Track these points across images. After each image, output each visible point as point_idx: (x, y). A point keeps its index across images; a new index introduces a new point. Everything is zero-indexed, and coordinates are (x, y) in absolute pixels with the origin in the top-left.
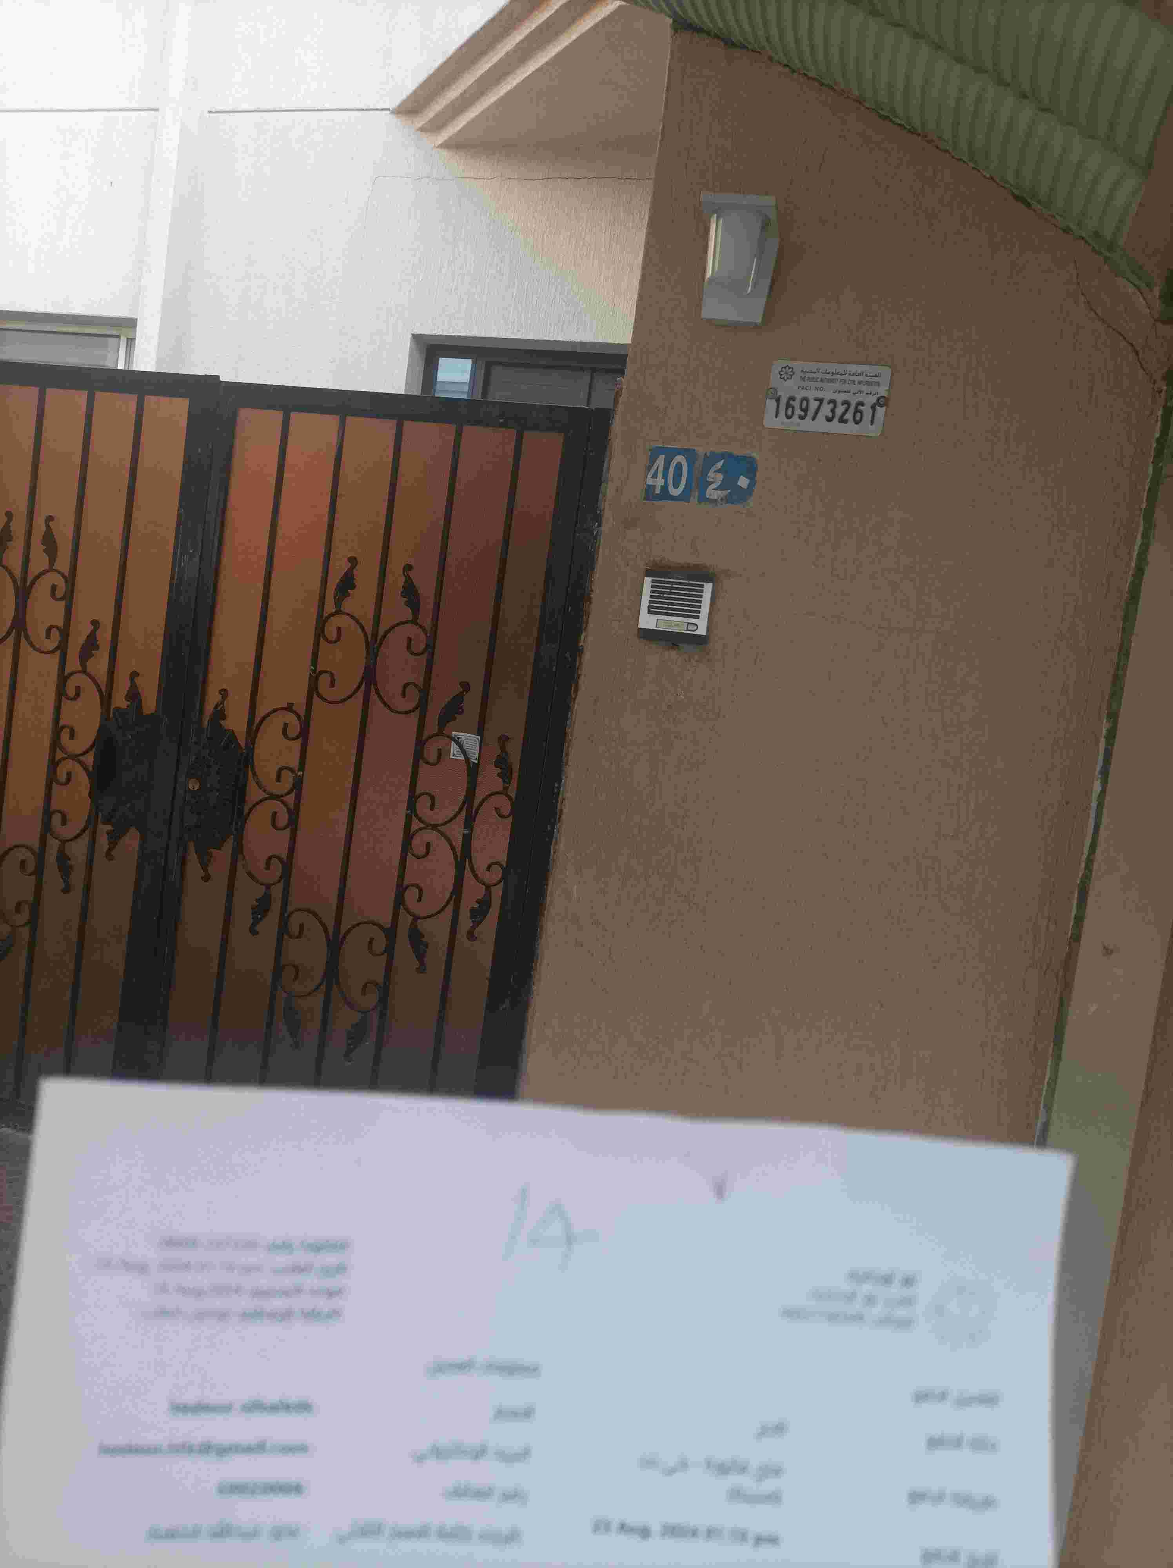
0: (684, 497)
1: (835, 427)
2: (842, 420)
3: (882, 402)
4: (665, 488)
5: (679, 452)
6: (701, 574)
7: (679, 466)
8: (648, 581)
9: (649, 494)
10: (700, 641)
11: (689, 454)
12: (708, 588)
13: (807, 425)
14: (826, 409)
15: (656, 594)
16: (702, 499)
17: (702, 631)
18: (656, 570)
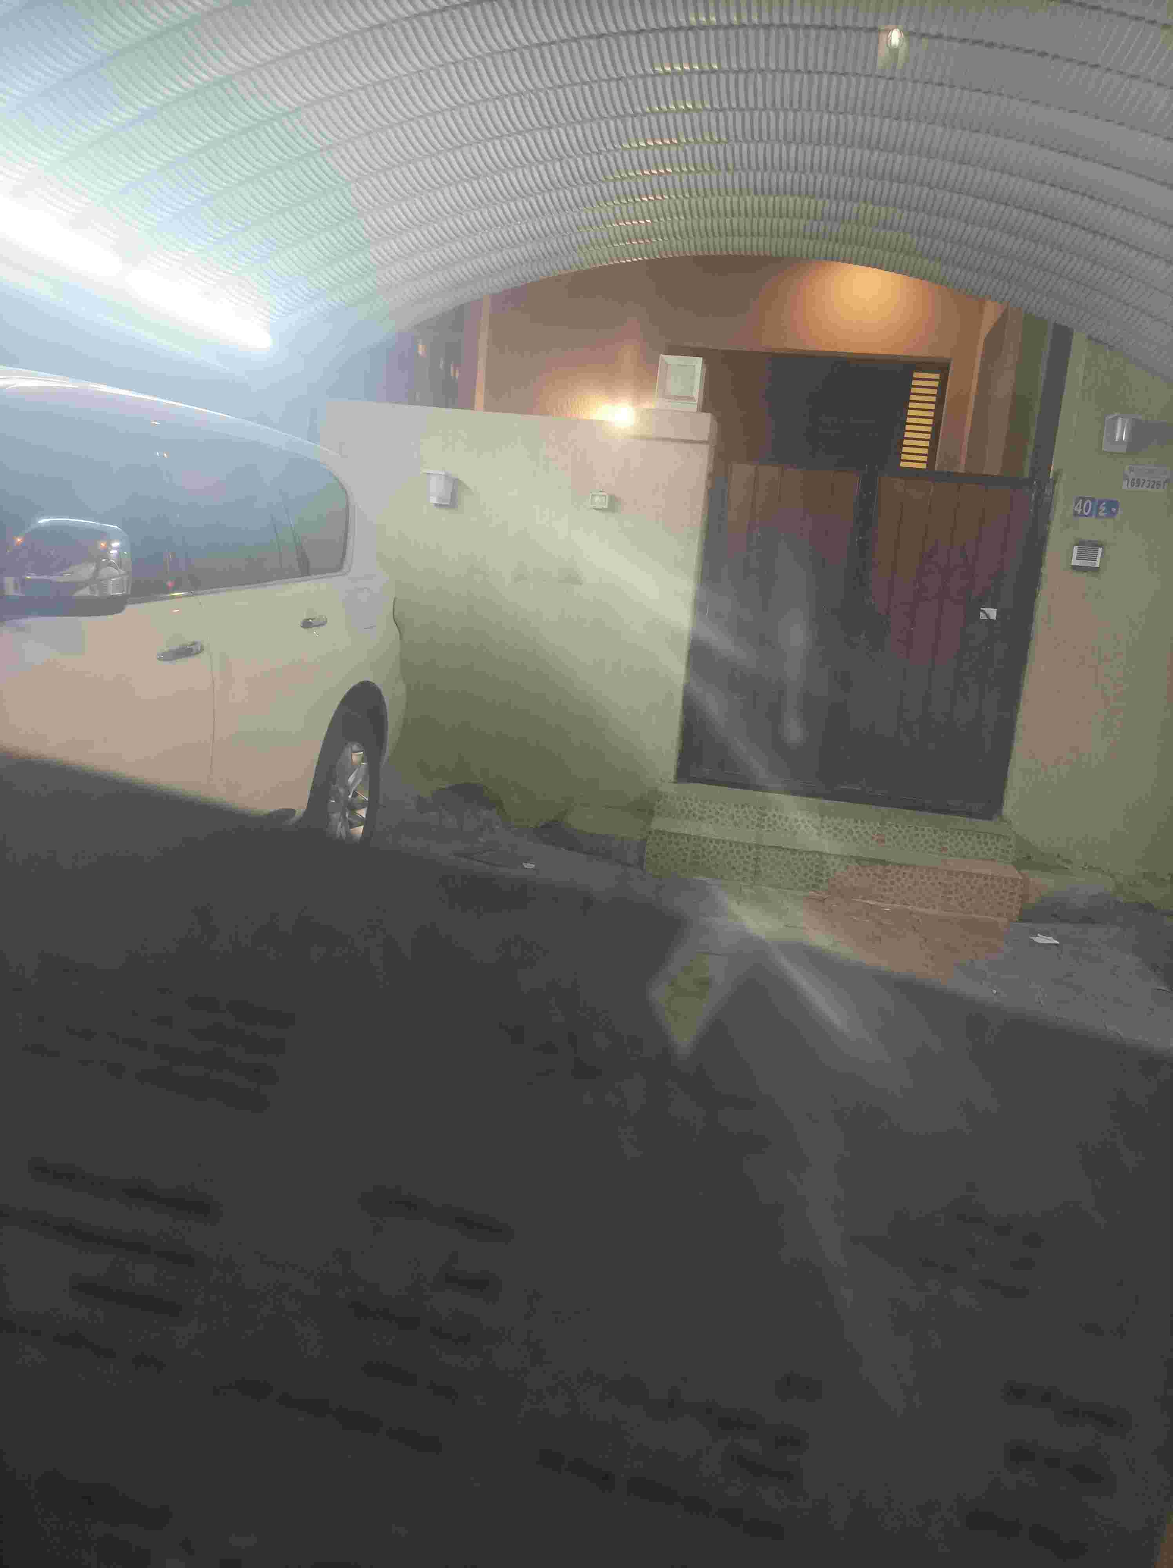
0: (1090, 515)
1: (1149, 490)
2: (1153, 487)
3: (1167, 481)
4: (1082, 512)
5: (1089, 498)
6: (1096, 545)
7: (1088, 504)
8: (1076, 548)
9: (1075, 514)
10: (1095, 570)
11: (1093, 500)
12: (1100, 549)
13: (1140, 488)
14: (1147, 484)
15: (1079, 553)
16: (1097, 516)
17: (1098, 566)
18: (1081, 543)
